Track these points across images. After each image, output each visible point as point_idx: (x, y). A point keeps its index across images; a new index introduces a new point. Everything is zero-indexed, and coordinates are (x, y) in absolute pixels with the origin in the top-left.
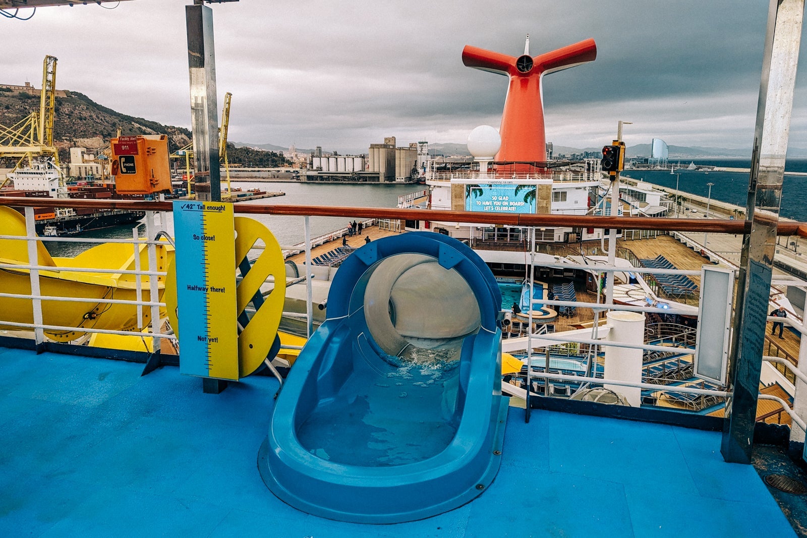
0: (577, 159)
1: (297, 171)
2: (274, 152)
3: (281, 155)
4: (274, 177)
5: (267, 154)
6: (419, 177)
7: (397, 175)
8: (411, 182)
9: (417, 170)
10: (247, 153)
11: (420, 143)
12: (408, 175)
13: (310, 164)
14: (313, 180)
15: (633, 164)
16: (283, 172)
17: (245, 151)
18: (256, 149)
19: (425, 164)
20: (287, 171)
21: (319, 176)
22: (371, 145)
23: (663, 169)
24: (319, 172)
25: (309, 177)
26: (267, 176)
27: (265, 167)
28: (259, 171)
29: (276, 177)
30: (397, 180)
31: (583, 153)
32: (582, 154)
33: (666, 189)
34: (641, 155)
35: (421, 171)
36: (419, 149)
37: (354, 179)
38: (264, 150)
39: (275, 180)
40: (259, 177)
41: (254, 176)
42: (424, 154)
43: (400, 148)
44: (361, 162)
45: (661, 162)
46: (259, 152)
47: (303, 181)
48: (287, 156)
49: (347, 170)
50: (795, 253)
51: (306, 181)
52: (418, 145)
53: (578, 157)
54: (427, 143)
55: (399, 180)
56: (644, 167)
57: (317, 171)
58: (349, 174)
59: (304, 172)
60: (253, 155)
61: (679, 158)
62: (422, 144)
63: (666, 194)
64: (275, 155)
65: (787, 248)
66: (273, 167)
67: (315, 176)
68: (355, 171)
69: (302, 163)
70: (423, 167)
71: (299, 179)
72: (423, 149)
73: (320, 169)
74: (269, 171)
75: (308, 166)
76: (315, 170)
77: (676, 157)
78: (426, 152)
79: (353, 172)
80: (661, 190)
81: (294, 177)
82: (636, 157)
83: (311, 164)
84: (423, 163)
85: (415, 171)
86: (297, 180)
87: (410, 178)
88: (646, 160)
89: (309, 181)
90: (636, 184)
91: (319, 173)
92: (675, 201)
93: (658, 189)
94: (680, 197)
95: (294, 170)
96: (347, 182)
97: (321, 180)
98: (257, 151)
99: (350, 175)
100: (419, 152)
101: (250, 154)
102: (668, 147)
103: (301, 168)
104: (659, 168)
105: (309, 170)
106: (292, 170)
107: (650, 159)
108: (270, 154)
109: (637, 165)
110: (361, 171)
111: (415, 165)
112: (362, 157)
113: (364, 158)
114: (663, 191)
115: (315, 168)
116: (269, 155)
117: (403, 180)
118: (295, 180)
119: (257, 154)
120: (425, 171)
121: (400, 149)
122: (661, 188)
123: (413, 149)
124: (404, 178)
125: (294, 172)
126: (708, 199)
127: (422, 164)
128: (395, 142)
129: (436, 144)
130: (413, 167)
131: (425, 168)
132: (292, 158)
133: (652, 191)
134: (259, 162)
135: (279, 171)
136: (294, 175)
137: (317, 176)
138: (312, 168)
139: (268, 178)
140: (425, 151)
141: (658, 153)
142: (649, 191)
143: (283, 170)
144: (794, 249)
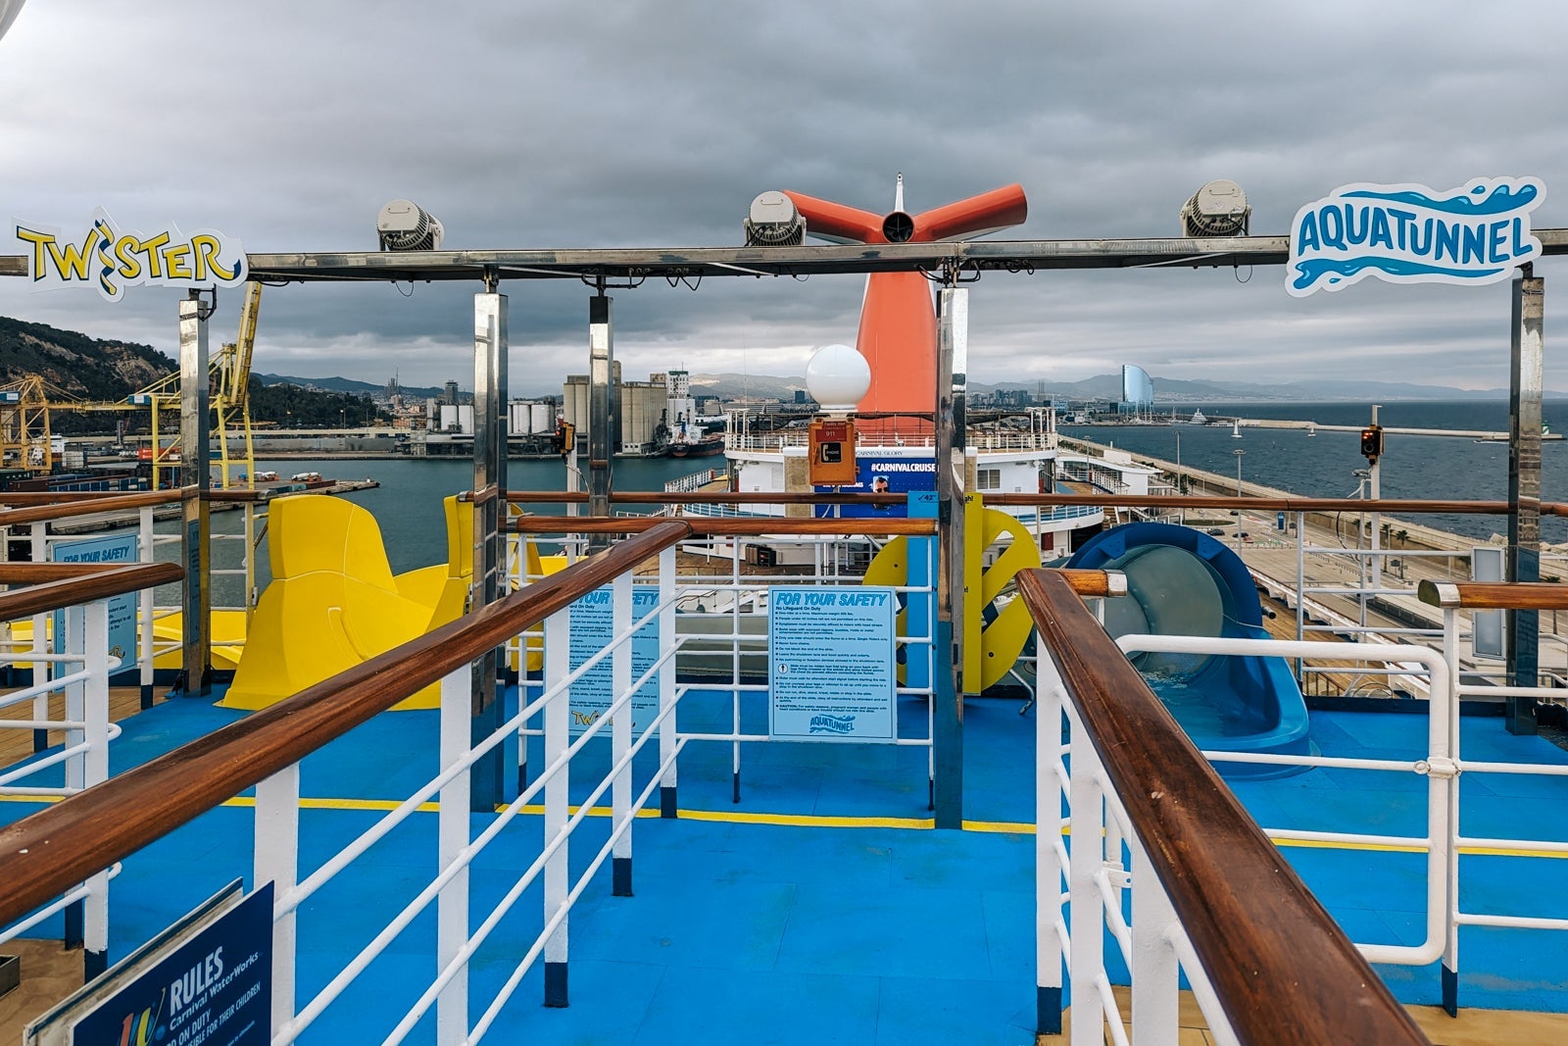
0: (984, 404)
1: (404, 435)
2: (353, 394)
3: (368, 400)
4: (353, 449)
5: (336, 400)
6: (672, 442)
7: (625, 439)
8: (655, 453)
9: (667, 429)
10: (289, 398)
11: (672, 373)
12: (648, 440)
13: (434, 419)
14: (439, 453)
15: (1090, 413)
16: (373, 436)
17: (285, 393)
18: (310, 388)
19: (683, 417)
20: (380, 436)
21: (455, 444)
22: (569, 377)
23: (1145, 423)
24: (453, 435)
25: (432, 448)
26: (337, 446)
27: (329, 427)
28: (316, 436)
29: (356, 448)
30: (625, 450)
31: (994, 392)
32: (991, 395)
33: (1156, 461)
34: (1104, 396)
35: (675, 430)
36: (670, 385)
37: (530, 449)
38: (327, 390)
39: (356, 456)
40: (318, 450)
41: (308, 446)
42: (682, 396)
43: (632, 383)
44: (547, 414)
45: (1143, 410)
46: (317, 394)
47: (419, 455)
48: (380, 403)
49: (516, 431)
50: (1401, 581)
51: (425, 455)
52: (668, 376)
53: (985, 401)
54: (686, 373)
55: (629, 450)
56: (1111, 419)
57: (450, 433)
58: (520, 438)
59: (421, 438)
60: (304, 402)
61: (1173, 402)
62: (676, 377)
63: (1158, 471)
64: (353, 400)
65: (1385, 571)
66: (349, 428)
67: (445, 444)
68: (533, 432)
69: (415, 417)
70: (679, 421)
71: (409, 453)
72: (679, 386)
73: (458, 428)
74: (339, 436)
75: (430, 424)
76: (445, 432)
77: (1167, 400)
78: (687, 392)
79: (530, 436)
80: (1148, 465)
81: (396, 446)
82: (1093, 400)
83: (437, 418)
84: (680, 413)
85: (662, 430)
86: (405, 453)
87: (652, 446)
88: (1114, 406)
89: (431, 456)
90: (1101, 453)
91: (453, 438)
92: (1176, 486)
93: (1143, 463)
94: (1184, 477)
95: (398, 431)
96: (517, 456)
97: (458, 453)
98: (311, 393)
99: (524, 441)
100: (670, 391)
101: (297, 400)
102: (1152, 381)
103: (414, 428)
104: (1138, 421)
105: (431, 432)
106: (391, 432)
107: (1121, 403)
108: (342, 398)
109: (1097, 416)
110: (546, 432)
111: (664, 419)
112: (550, 403)
113: (554, 406)
114: (1152, 465)
115: (444, 427)
116: (341, 401)
117: (638, 450)
118: (399, 455)
119: (313, 400)
120: (684, 430)
121: (632, 385)
122: (1149, 460)
123: (657, 386)
124: (639, 445)
125: (397, 436)
126: (1236, 481)
127: (677, 416)
128: (620, 372)
129: (704, 376)
130: (658, 422)
131: (684, 425)
132: (391, 406)
133: (1133, 466)
134: (316, 416)
135: (363, 435)
136: (398, 443)
137: (450, 445)
138: (439, 426)
139: (338, 451)
140: (683, 390)
141: (1134, 393)
142: (1127, 466)
143: (372, 432)
144: (1399, 573)
